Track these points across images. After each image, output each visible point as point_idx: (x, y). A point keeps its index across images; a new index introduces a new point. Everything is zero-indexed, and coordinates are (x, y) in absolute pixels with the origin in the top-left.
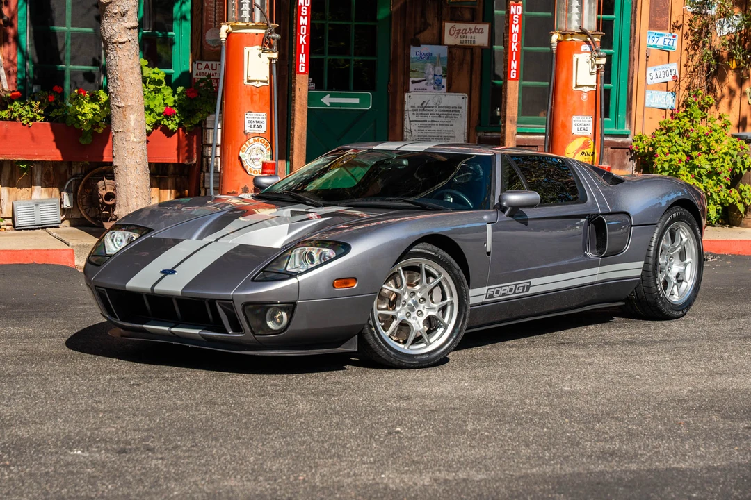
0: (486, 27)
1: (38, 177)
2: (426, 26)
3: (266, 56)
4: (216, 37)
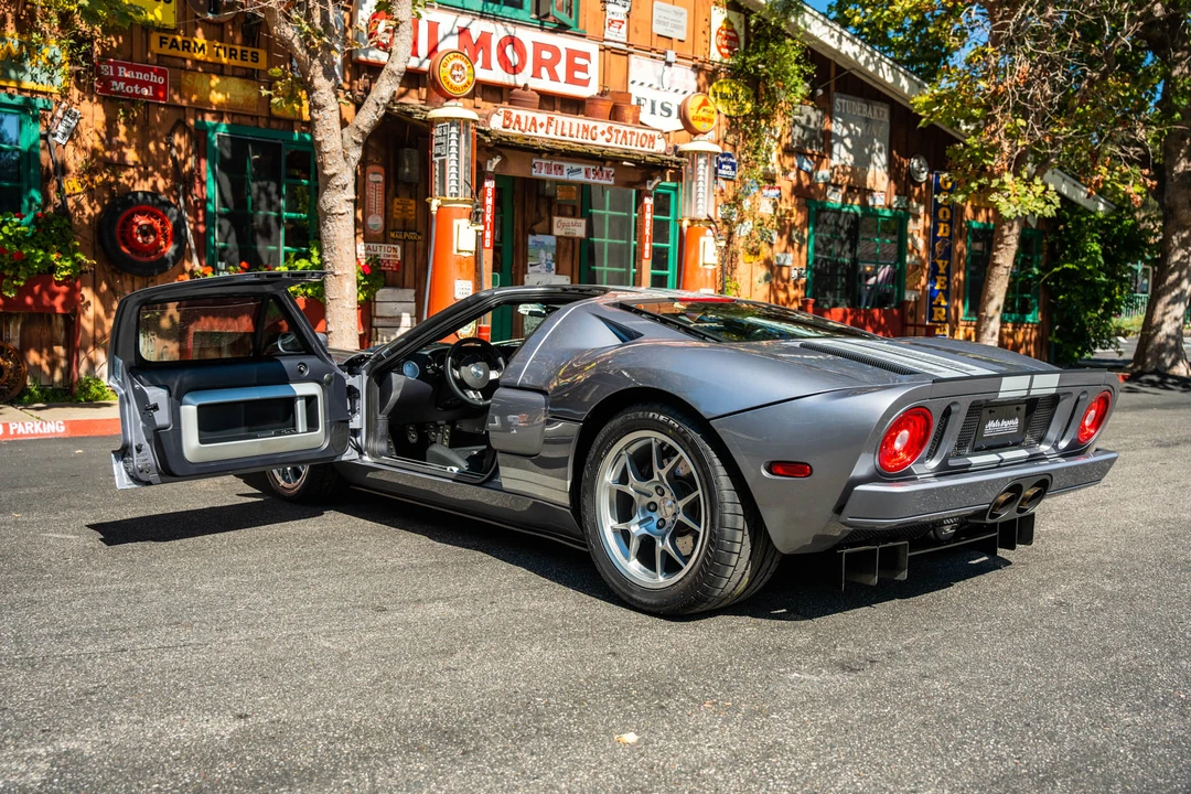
0: (583, 222)
2: (540, 219)
3: (472, 229)
4: (376, 221)
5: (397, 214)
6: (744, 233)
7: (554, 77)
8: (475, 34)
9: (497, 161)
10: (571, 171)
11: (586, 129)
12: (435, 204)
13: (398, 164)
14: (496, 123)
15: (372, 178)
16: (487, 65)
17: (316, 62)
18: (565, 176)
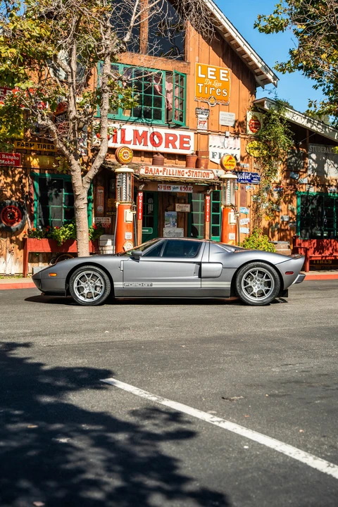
0: (189, 205)
1: (41, 259)
2: (170, 205)
3: (132, 213)
4: (101, 208)
5: (109, 205)
6: (264, 208)
7: (174, 147)
8: (140, 133)
9: (143, 186)
10: (174, 188)
11: (179, 172)
12: (117, 204)
13: (109, 185)
14: (142, 172)
15: (99, 191)
16: (145, 144)
17: (72, 155)
18: (172, 190)
